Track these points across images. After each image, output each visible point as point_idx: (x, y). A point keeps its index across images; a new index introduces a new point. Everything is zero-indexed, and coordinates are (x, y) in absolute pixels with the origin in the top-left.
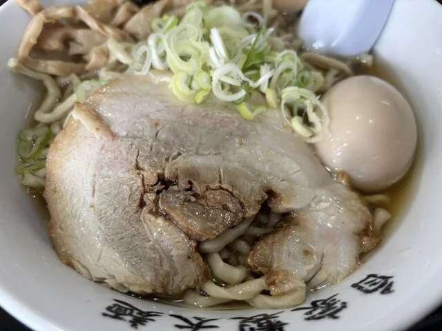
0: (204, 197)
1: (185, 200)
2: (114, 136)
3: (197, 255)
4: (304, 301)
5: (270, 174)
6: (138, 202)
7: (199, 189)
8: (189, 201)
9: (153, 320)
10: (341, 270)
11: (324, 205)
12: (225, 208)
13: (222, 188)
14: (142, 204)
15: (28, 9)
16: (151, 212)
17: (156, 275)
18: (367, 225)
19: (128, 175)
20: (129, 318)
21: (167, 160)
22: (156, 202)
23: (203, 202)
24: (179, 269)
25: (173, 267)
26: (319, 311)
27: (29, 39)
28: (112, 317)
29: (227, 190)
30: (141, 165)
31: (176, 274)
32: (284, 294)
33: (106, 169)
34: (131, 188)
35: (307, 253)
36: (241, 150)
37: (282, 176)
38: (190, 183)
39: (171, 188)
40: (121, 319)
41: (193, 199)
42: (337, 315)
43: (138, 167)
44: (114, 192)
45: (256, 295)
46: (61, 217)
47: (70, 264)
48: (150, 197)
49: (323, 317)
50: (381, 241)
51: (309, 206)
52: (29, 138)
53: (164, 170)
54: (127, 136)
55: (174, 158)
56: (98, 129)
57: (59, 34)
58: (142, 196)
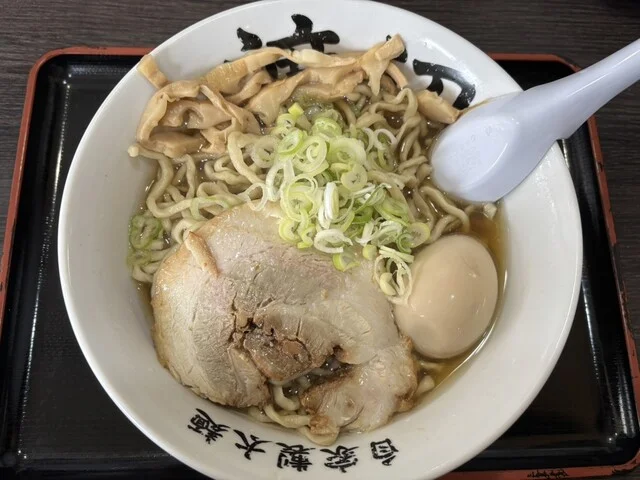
0: (281, 344)
1: (265, 345)
2: (219, 272)
3: (265, 388)
4: (332, 444)
5: (342, 331)
6: (227, 337)
7: (278, 336)
8: (268, 345)
9: (221, 436)
10: (372, 424)
11: (379, 365)
12: (296, 358)
13: (297, 340)
14: (231, 339)
15: (154, 83)
16: (236, 348)
17: (231, 394)
18: (410, 391)
19: (223, 313)
20: (205, 432)
21: (258, 305)
22: (242, 341)
23: (279, 348)
24: (249, 394)
25: (244, 391)
26: (337, 459)
27: (151, 121)
28: (194, 430)
29: (301, 342)
30: (236, 306)
31: (246, 395)
32: (320, 435)
33: (207, 301)
34: (224, 324)
35: (350, 405)
36: (325, 303)
37: (352, 334)
38: (272, 330)
39: (257, 330)
40: (200, 432)
41: (271, 345)
42: (346, 469)
43: (233, 308)
44: (210, 323)
45: (301, 427)
46: (164, 327)
47: (166, 367)
48: (238, 336)
49: (336, 467)
50: (414, 407)
51: (368, 363)
52: (141, 225)
53: (254, 314)
54: (230, 276)
55: (265, 305)
56: (206, 264)
57: (181, 109)
58: (232, 334)
